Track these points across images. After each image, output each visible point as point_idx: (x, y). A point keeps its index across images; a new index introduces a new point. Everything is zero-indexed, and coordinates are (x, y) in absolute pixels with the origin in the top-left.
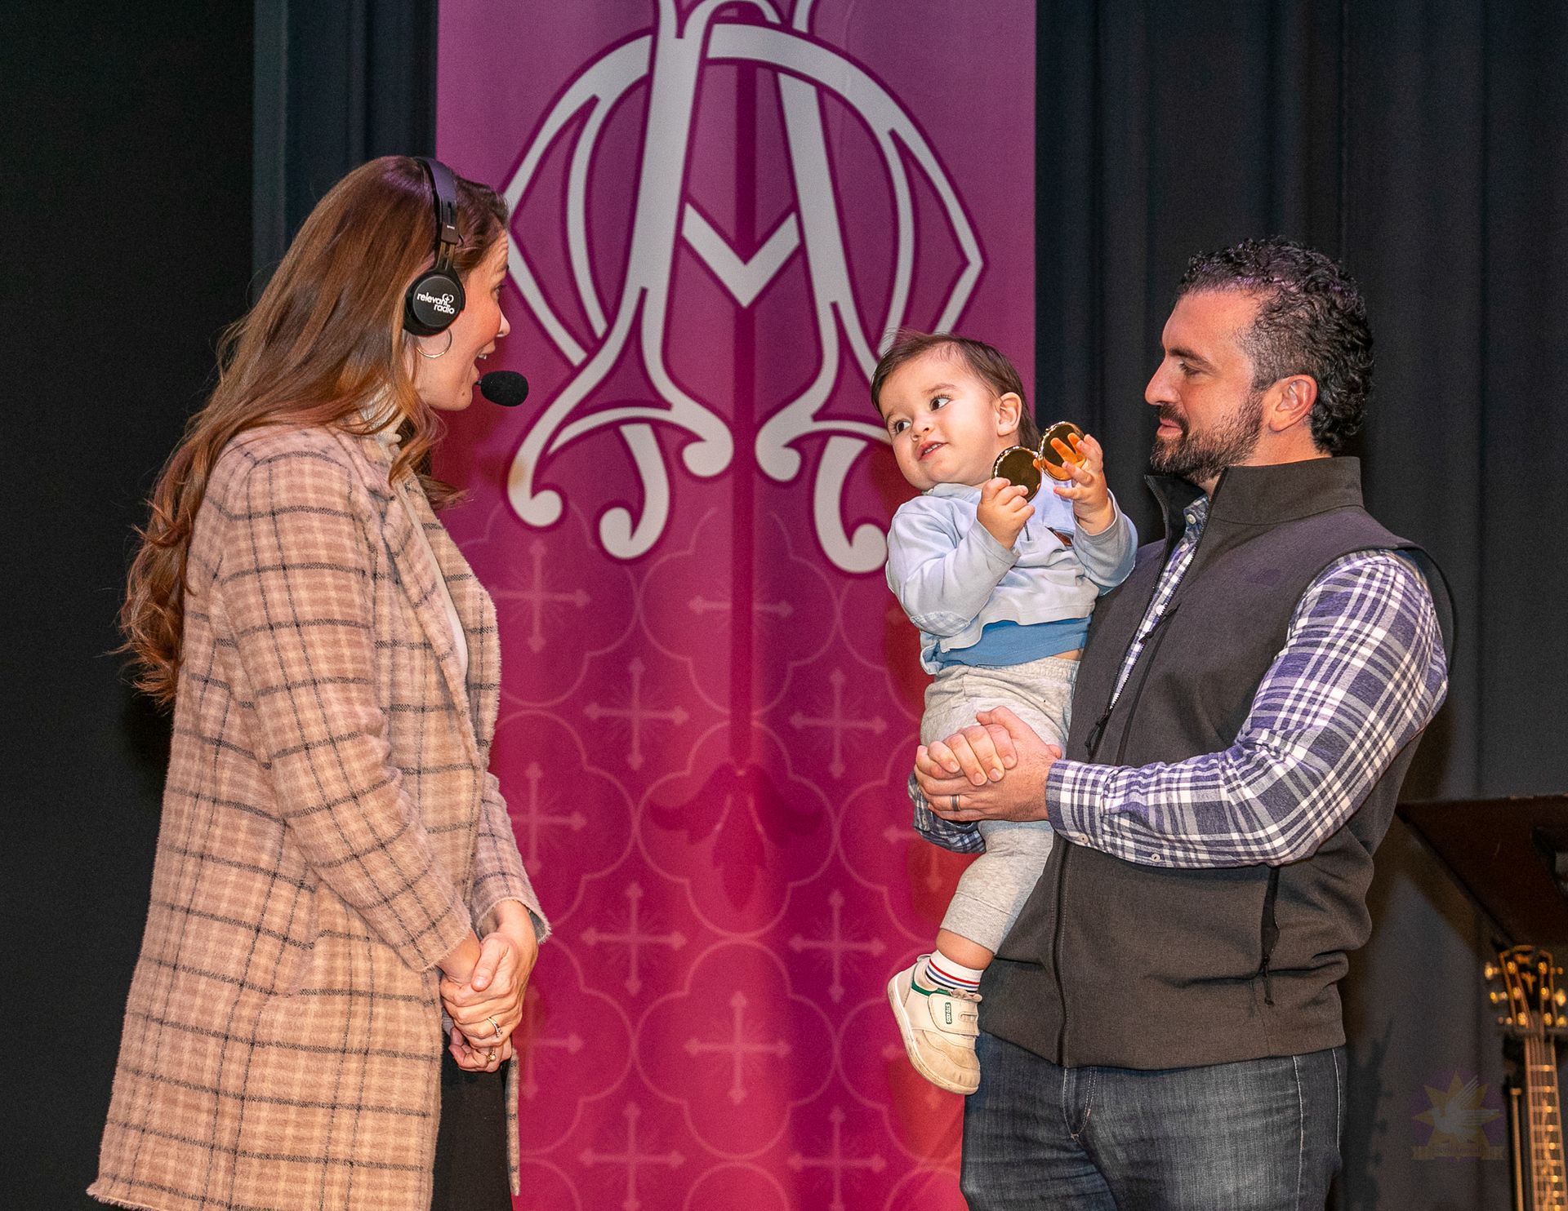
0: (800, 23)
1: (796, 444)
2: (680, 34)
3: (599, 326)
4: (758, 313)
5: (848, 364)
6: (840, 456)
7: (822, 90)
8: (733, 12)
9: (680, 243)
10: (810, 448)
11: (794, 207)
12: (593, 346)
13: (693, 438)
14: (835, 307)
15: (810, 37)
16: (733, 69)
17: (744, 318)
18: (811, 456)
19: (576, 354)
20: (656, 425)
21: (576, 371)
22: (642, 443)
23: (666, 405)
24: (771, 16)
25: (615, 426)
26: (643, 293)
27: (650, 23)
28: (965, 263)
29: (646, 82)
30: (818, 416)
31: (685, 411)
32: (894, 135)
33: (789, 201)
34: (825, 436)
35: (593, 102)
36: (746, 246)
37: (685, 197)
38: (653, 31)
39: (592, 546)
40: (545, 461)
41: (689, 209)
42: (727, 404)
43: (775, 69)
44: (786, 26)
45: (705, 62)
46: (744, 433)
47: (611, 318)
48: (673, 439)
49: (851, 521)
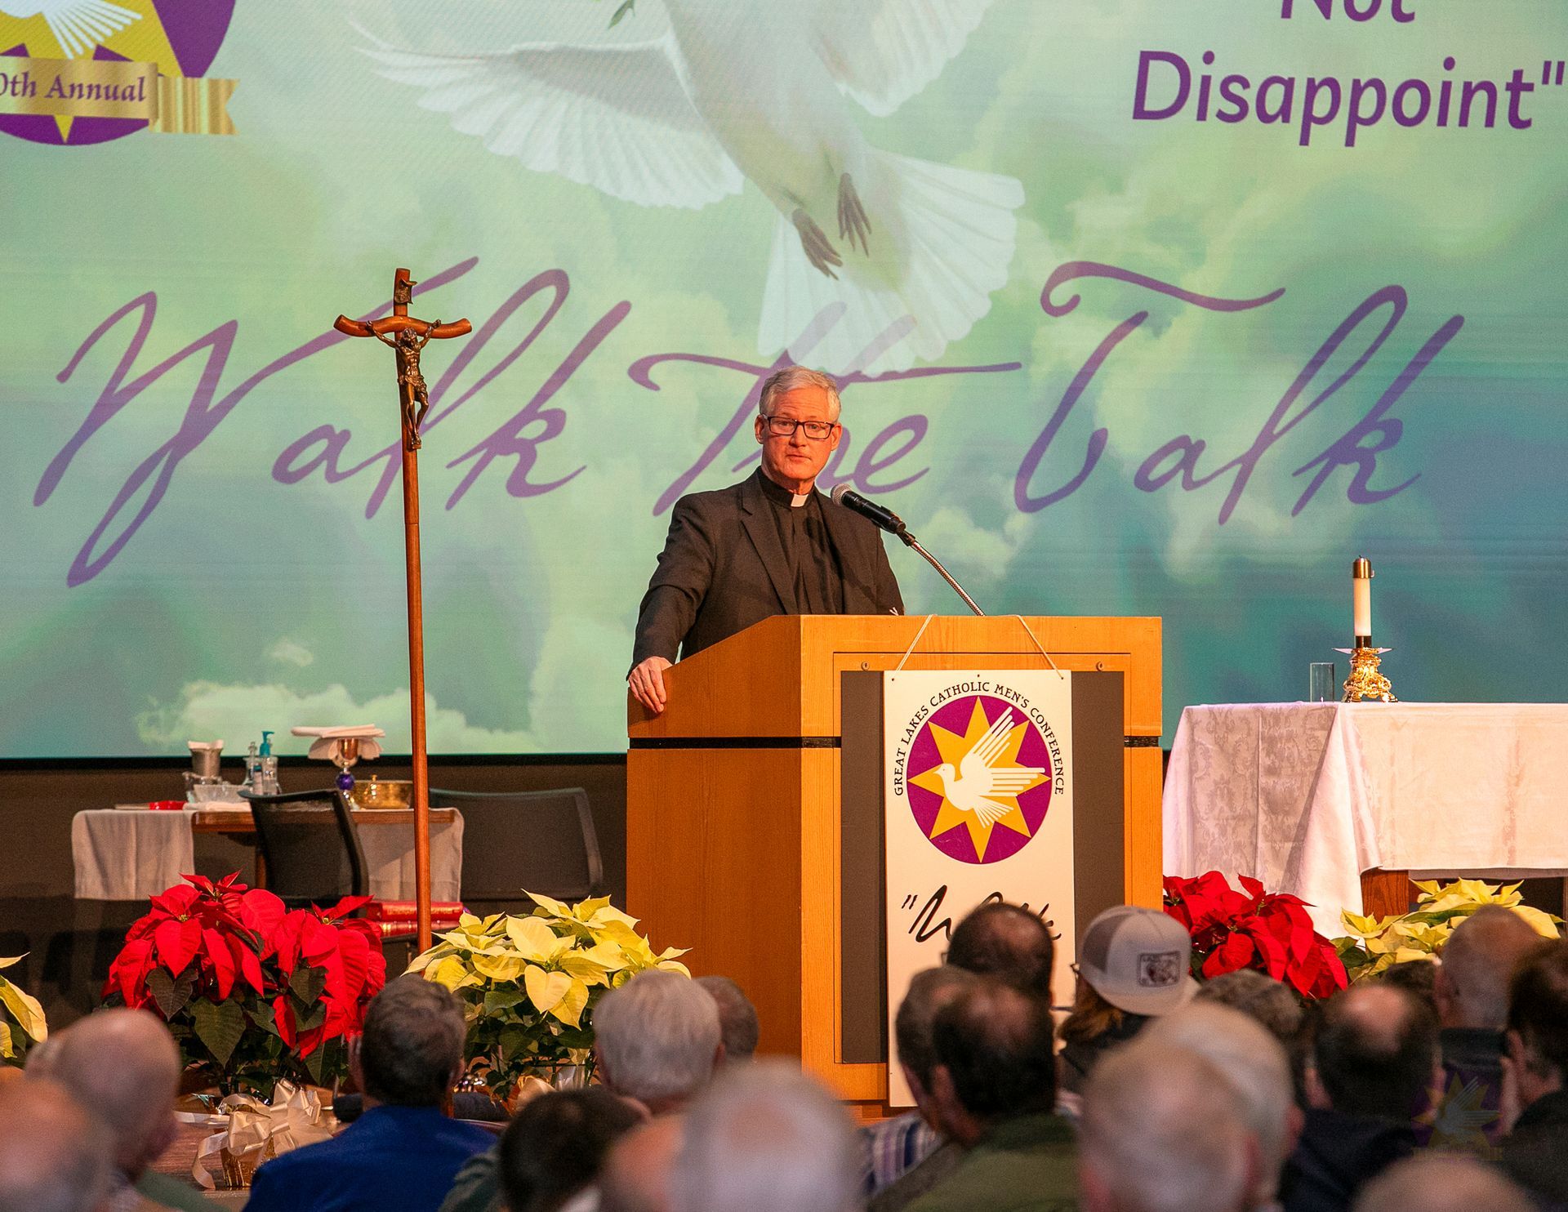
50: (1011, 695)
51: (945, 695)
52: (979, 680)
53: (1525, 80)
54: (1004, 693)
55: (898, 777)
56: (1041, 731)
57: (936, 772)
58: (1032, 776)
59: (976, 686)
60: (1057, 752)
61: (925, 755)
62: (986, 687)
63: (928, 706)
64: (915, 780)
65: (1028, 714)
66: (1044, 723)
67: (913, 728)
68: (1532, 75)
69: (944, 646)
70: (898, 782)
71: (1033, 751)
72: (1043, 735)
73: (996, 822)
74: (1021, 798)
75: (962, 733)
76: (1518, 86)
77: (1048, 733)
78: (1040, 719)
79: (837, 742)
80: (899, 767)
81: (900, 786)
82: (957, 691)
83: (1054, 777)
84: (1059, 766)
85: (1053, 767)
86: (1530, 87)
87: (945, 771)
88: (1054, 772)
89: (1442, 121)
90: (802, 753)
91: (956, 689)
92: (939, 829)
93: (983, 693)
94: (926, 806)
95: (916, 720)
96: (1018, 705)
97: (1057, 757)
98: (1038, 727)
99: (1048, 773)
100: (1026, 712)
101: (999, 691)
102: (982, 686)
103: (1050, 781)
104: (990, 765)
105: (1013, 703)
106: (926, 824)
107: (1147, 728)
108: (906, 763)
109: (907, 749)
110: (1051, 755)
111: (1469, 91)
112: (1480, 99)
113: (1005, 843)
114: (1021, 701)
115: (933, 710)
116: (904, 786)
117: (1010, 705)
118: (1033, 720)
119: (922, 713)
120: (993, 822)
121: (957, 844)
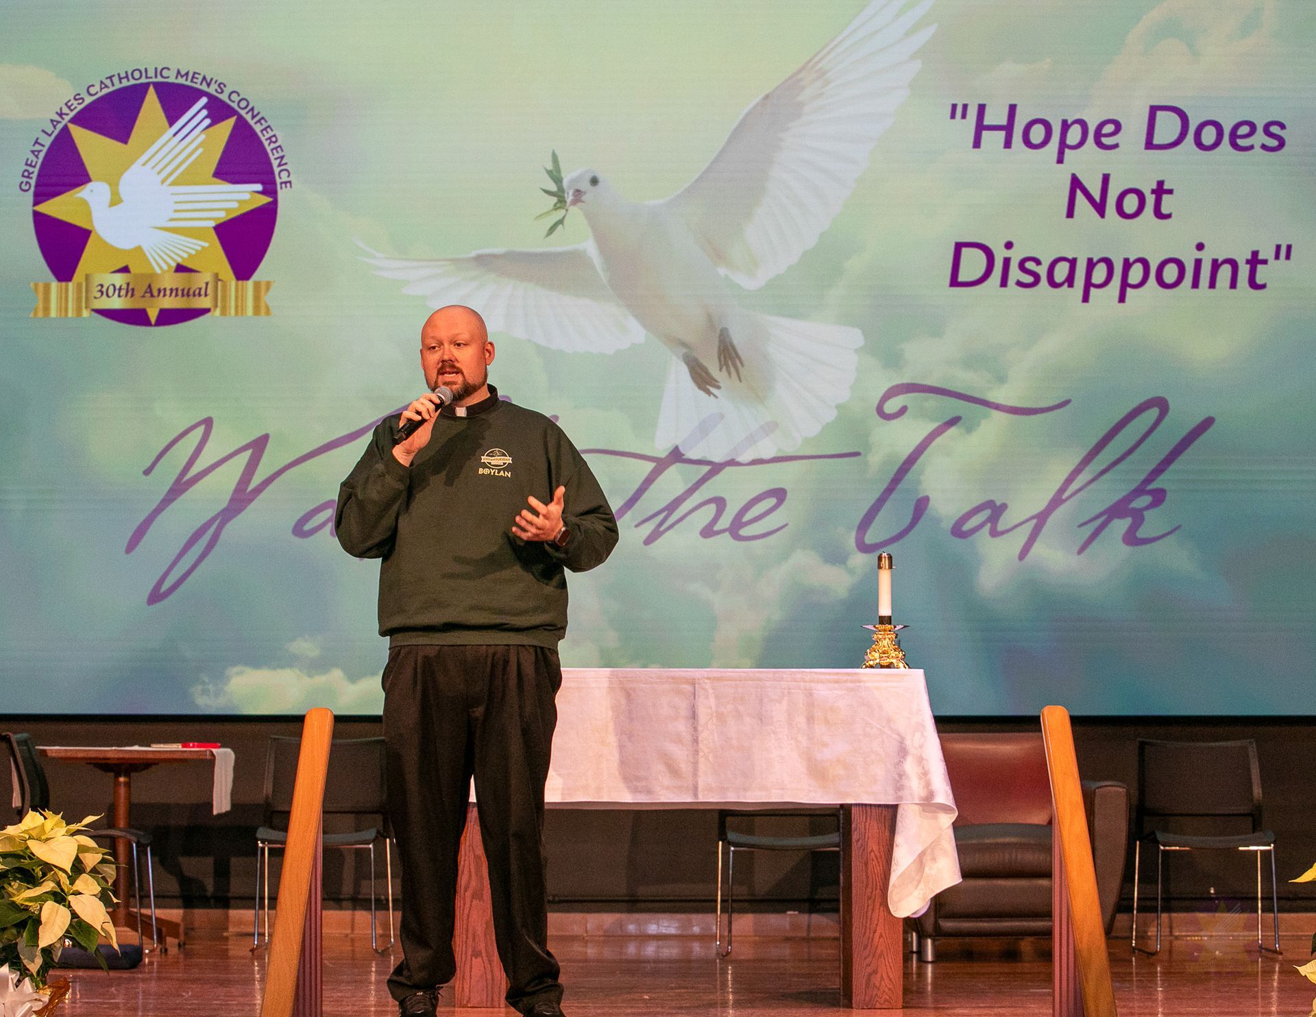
53: (1261, 257)
68: (1267, 253)
76: (1255, 261)
86: (1265, 262)
89: (1195, 284)
111: (1216, 265)
112: (1225, 271)
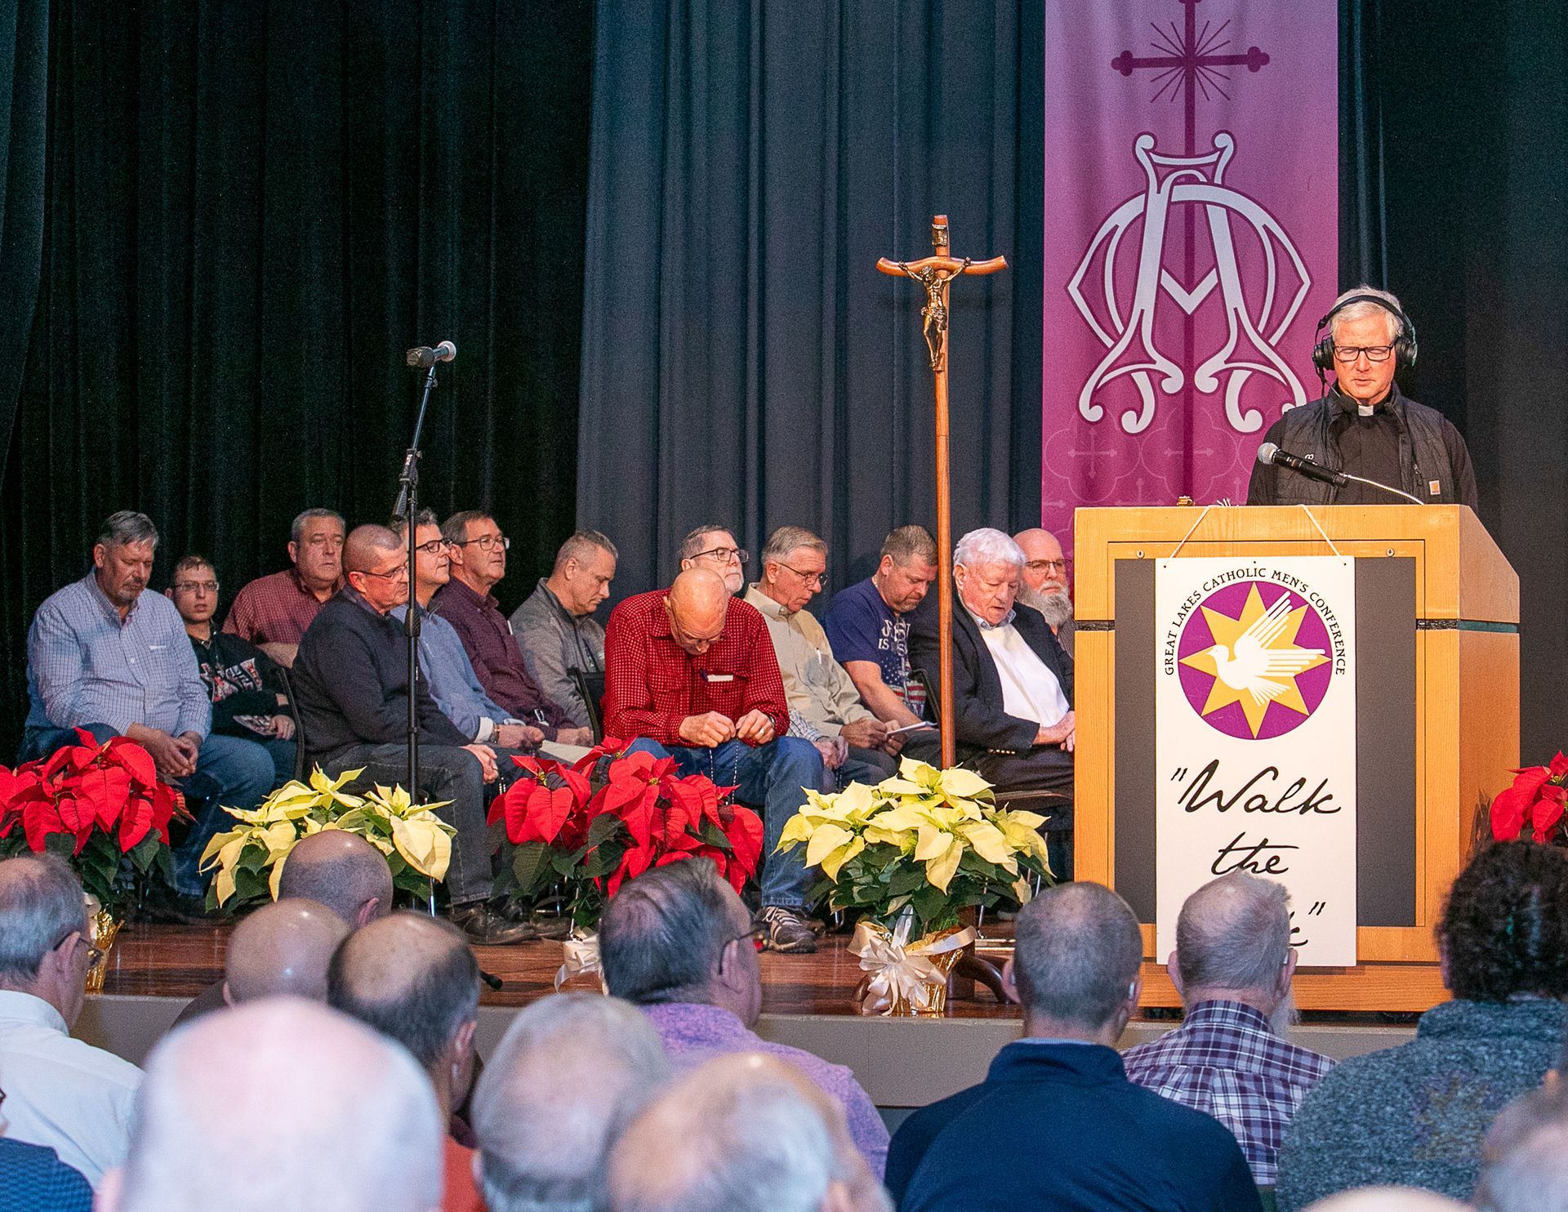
0: (1218, 180)
1: (1215, 375)
2: (1159, 192)
3: (1120, 329)
4: (1196, 315)
5: (1242, 335)
6: (1238, 379)
7: (1228, 209)
8: (1183, 180)
9: (1160, 286)
10: (1223, 377)
11: (1216, 265)
12: (1117, 338)
13: (1166, 376)
14: (1236, 310)
15: (1223, 186)
16: (1183, 205)
17: (1189, 320)
18: (1223, 381)
19: (1109, 342)
20: (1148, 371)
21: (1109, 350)
22: (1142, 380)
23: (1154, 362)
24: (1202, 178)
25: (1128, 374)
26: (1142, 311)
27: (1144, 188)
28: (1302, 283)
29: (1143, 215)
30: (1226, 362)
31: (1162, 364)
32: (1265, 227)
33: (1212, 263)
34: (1230, 371)
35: (1117, 227)
36: (1189, 287)
37: (1162, 266)
38: (1146, 192)
39: (1117, 428)
40: (1096, 392)
41: (1163, 270)
42: (1181, 358)
43: (1204, 203)
44: (1210, 182)
45: (1170, 203)
46: (1189, 373)
47: (1126, 325)
48: (1156, 377)
49: (1244, 408)
50: (1289, 580)
51: (1219, 580)
52: (1255, 566)
54: (1282, 578)
55: (1169, 657)
56: (1321, 615)
57: (1210, 653)
58: (1311, 657)
59: (1252, 572)
60: (1338, 634)
61: (1197, 636)
62: (1262, 573)
63: (1201, 591)
64: (1186, 661)
65: (1308, 599)
66: (1324, 607)
67: (1184, 612)
69: (1224, 534)
70: (1168, 662)
71: (1312, 633)
72: (1324, 619)
73: (1271, 701)
74: (1299, 678)
75: (1236, 616)
77: (1329, 616)
78: (1320, 603)
79: (1110, 625)
80: (1170, 649)
81: (1170, 666)
82: (1231, 577)
83: (1335, 659)
84: (1340, 647)
85: (1334, 649)
87: (1217, 652)
88: (1335, 654)
90: (1076, 635)
91: (1231, 575)
92: (1211, 706)
93: (1259, 578)
94: (1197, 686)
95: (1188, 604)
96: (1296, 590)
97: (1338, 639)
98: (1318, 610)
99: (1329, 654)
100: (1306, 596)
101: (1276, 577)
102: (1258, 572)
103: (1331, 663)
104: (1266, 645)
105: (1292, 588)
106: (1198, 703)
107: (1444, 611)
108: (1177, 645)
109: (1179, 631)
110: (1331, 637)
113: (1280, 720)
114: (1299, 586)
115: (1205, 595)
116: (1176, 666)
117: (1287, 590)
118: (1313, 604)
119: (1194, 598)
120: (1269, 701)
121: (1231, 721)
